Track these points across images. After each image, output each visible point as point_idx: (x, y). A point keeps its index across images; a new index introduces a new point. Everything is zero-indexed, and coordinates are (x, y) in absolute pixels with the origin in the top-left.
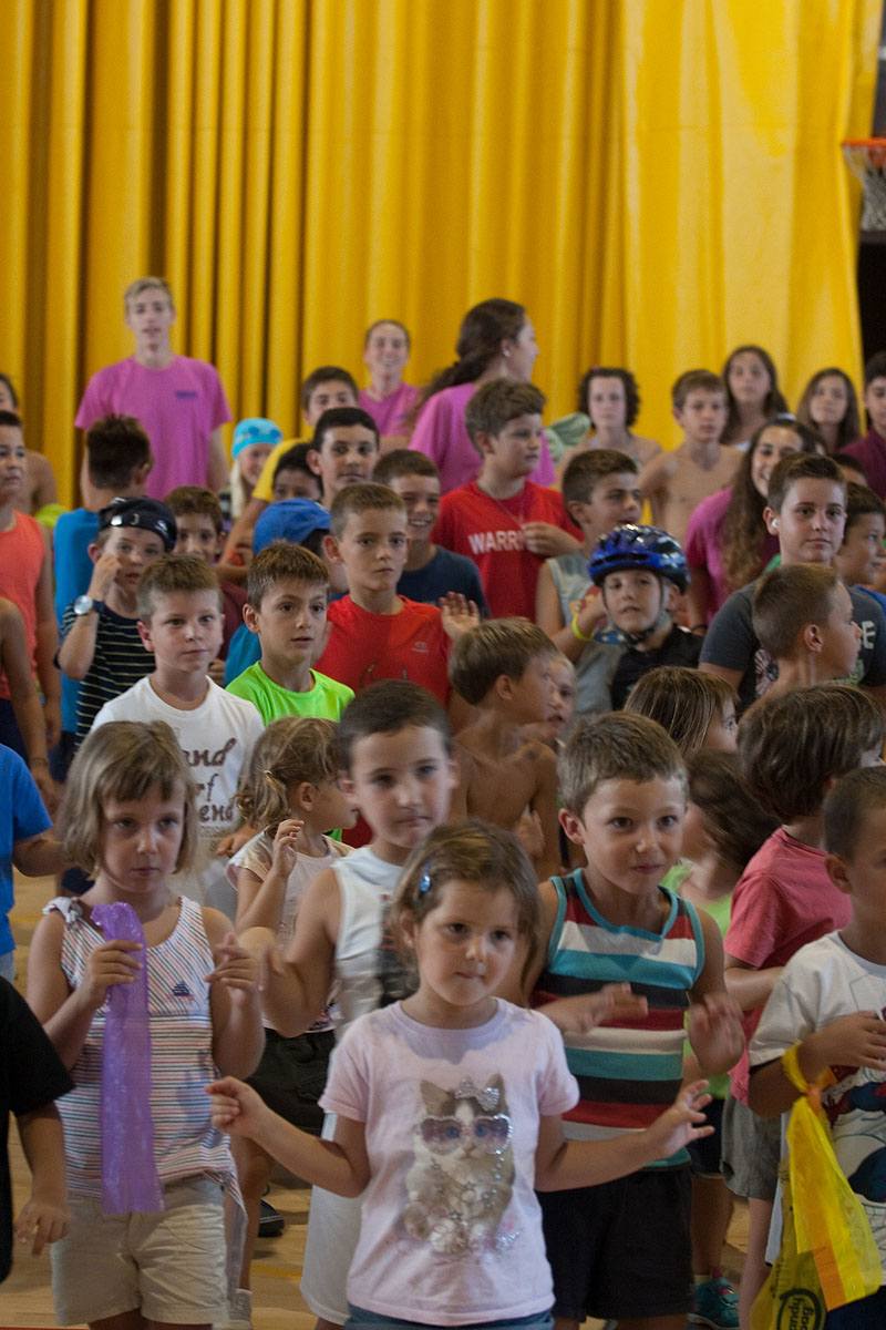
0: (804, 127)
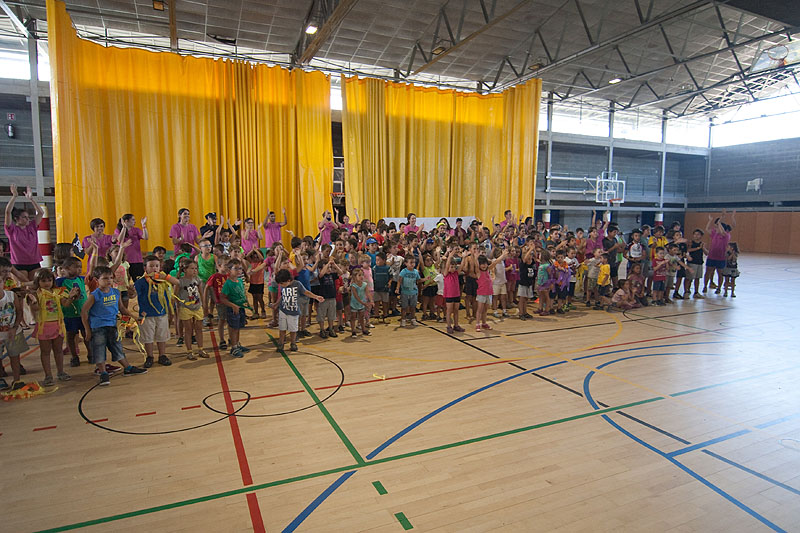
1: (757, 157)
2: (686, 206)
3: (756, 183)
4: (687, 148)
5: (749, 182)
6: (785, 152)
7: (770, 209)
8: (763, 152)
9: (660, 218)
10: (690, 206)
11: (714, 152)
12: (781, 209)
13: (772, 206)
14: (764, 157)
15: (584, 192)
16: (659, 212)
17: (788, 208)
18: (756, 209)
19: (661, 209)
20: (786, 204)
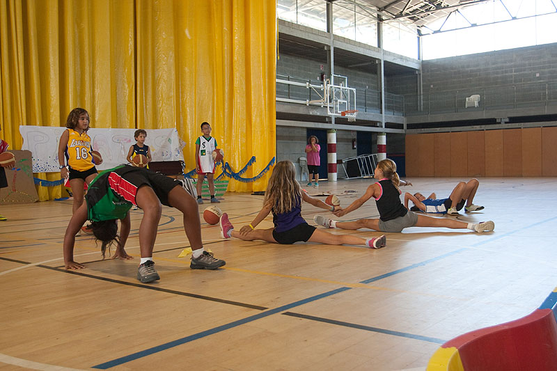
1: (471, 71)
2: (405, 127)
3: (474, 99)
4: (401, 58)
5: (467, 99)
6: (499, 65)
7: (497, 126)
8: (477, 66)
9: (383, 140)
10: (409, 126)
11: (425, 65)
12: (510, 125)
13: (500, 123)
14: (479, 70)
15: (307, 102)
16: (381, 133)
17: (517, 125)
18: (483, 127)
19: (383, 129)
20: (513, 120)
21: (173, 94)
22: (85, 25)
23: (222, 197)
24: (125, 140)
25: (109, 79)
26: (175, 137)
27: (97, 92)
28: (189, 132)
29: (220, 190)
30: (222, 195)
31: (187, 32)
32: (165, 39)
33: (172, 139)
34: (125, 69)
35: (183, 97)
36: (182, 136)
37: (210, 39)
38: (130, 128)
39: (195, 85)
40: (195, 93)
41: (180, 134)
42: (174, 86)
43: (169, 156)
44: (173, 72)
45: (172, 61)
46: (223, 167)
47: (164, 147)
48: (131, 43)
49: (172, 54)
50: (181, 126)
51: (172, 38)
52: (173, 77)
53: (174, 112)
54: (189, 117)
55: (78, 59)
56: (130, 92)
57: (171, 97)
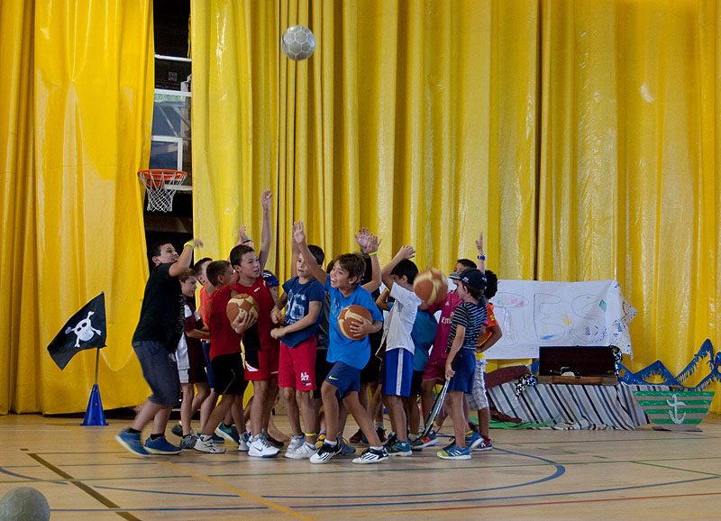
0: (120, 167)
21: (612, 211)
22: (445, 86)
23: (699, 426)
24: (513, 302)
25: (486, 185)
26: (614, 299)
27: (464, 210)
28: (644, 289)
29: (694, 411)
30: (698, 422)
31: (644, 91)
32: (598, 104)
33: (607, 301)
34: (517, 166)
35: (633, 217)
36: (630, 296)
37: (692, 100)
38: (524, 278)
39: (659, 192)
40: (658, 208)
41: (624, 293)
42: (614, 196)
43: (599, 336)
44: (614, 170)
45: (612, 146)
46: (712, 361)
47: (589, 317)
48: (531, 116)
49: (612, 133)
50: (627, 276)
51: (613, 101)
52: (613, 179)
53: (613, 250)
54: (644, 258)
55: (430, 149)
56: (527, 209)
57: (609, 218)
